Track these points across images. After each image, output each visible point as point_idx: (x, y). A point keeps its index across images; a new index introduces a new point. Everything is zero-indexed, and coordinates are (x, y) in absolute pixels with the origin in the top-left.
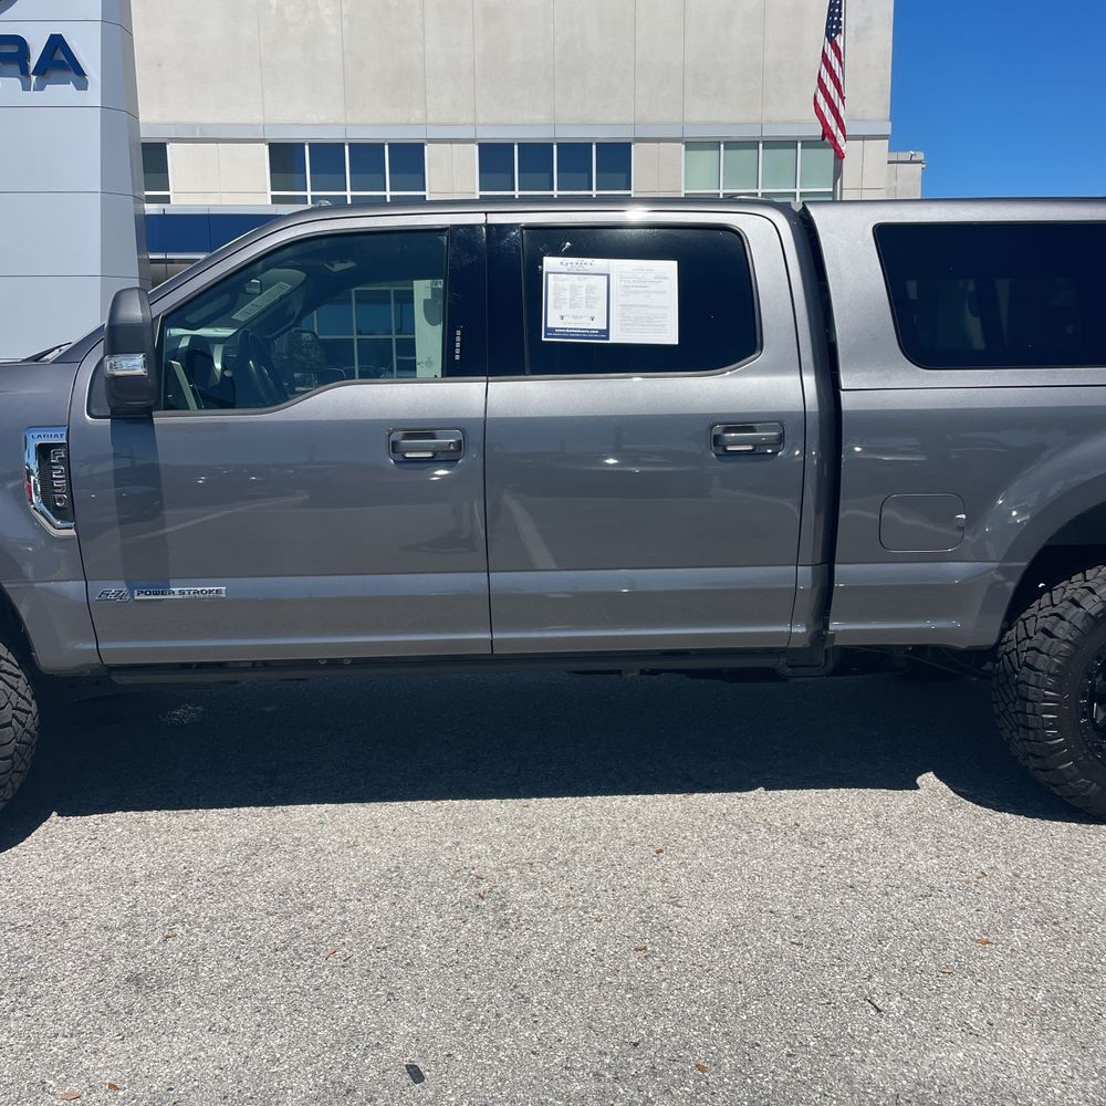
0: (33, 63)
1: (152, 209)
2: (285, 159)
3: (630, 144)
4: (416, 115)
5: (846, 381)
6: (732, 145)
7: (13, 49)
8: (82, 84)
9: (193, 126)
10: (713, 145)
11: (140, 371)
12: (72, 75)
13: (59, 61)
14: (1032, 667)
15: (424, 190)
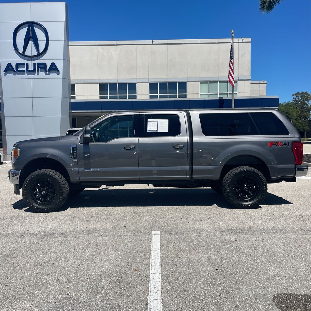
0: (48, 69)
1: (72, 100)
2: (103, 87)
3: (186, 82)
4: (135, 77)
5: (194, 138)
6: (211, 82)
7: (43, 66)
8: (58, 73)
9: (81, 80)
10: (206, 82)
11: (89, 137)
12: (56, 71)
13: (53, 68)
14: (225, 183)
15: (136, 94)
